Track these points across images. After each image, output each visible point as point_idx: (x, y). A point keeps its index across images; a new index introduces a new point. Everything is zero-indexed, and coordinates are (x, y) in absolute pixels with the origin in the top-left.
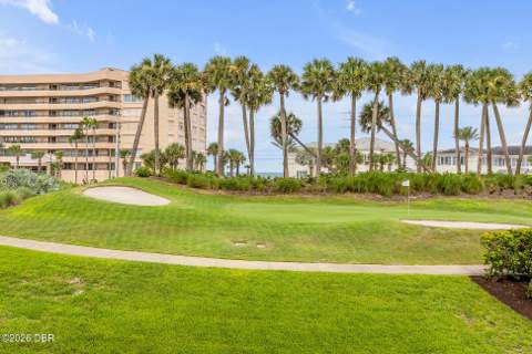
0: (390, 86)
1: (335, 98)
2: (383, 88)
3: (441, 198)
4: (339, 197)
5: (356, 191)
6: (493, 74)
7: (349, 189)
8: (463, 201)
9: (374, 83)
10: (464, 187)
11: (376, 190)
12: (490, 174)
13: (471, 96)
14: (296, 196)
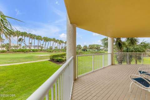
0: (25, 36)
1: (14, 36)
2: (24, 36)
3: (34, 52)
4: (16, 53)
5: (19, 52)
6: (40, 36)
7: (18, 52)
8: (37, 53)
9: (22, 35)
10: (37, 51)
11: (23, 52)
12: (39, 49)
13: (37, 39)
14: (5, 53)
